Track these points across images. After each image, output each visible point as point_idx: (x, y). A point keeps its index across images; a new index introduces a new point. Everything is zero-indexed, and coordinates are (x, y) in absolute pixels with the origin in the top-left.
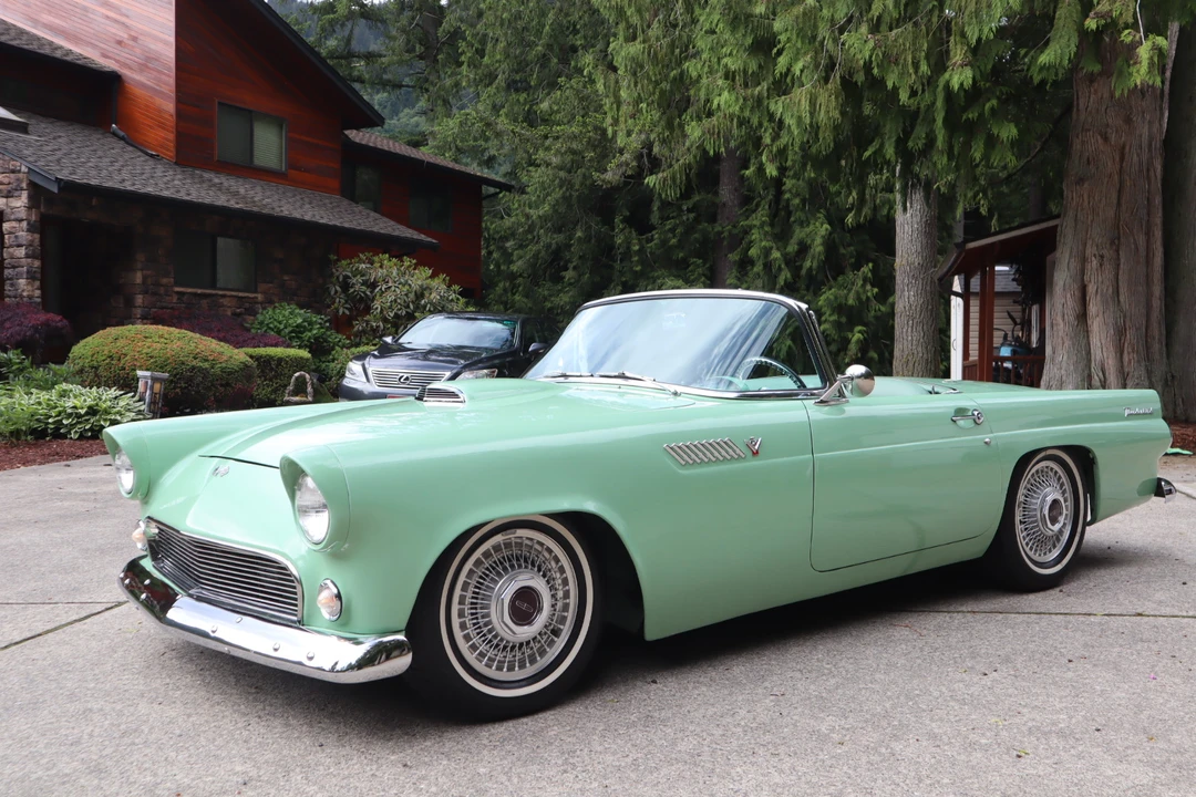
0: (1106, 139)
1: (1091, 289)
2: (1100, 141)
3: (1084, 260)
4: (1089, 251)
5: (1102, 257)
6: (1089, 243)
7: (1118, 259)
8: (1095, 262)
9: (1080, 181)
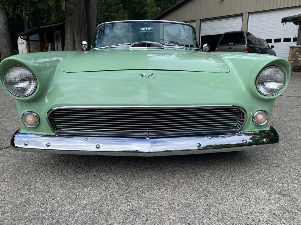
0: (76, 6)
1: (76, 39)
2: (74, 6)
3: (73, 33)
4: (74, 31)
5: (77, 32)
6: (74, 29)
7: (80, 33)
8: (76, 34)
9: (71, 14)
